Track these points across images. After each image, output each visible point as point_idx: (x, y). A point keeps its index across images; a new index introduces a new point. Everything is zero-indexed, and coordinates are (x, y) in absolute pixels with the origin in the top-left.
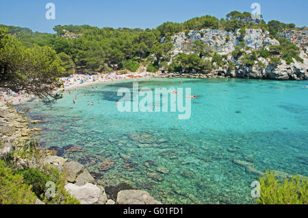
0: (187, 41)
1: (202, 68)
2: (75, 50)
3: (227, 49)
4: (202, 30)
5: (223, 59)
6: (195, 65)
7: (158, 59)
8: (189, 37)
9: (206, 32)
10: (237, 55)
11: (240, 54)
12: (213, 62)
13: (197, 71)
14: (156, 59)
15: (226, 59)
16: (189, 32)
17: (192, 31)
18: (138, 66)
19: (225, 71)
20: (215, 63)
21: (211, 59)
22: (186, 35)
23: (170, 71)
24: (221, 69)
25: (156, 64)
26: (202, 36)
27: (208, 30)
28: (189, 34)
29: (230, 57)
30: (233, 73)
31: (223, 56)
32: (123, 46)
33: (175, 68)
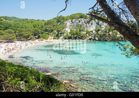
0: (72, 24)
1: (82, 37)
2: (15, 28)
3: (92, 28)
4: (79, 19)
5: (91, 33)
6: (79, 35)
7: (58, 33)
8: (73, 23)
9: (81, 20)
10: (97, 31)
11: (99, 30)
12: (86, 34)
13: (79, 38)
14: (57, 33)
15: (92, 32)
16: (73, 20)
17: (74, 20)
18: (48, 37)
19: (93, 38)
20: (87, 35)
21: (85, 33)
22: (72, 21)
23: (65, 39)
24: (90, 37)
25: (57, 36)
26: (80, 22)
27: (82, 19)
28: (73, 21)
29: (94, 32)
30: (97, 39)
31: (91, 31)
32: (40, 26)
33: (68, 37)
